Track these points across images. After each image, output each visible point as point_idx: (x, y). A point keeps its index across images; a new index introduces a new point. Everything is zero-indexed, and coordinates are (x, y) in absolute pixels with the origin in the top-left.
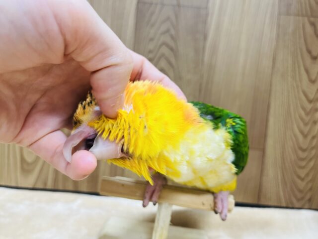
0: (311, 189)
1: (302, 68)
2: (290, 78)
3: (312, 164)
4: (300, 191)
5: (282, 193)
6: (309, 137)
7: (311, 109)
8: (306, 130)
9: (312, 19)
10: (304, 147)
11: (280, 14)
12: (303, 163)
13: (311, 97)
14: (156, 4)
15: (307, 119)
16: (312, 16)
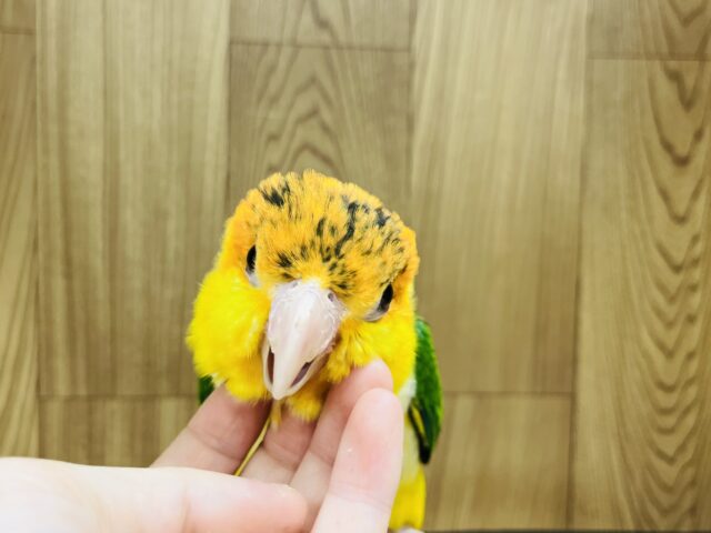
0: (693, 483)
1: (653, 190)
2: (624, 215)
3: (690, 420)
4: (668, 489)
5: (622, 497)
6: (680, 357)
7: (679, 289)
8: (670, 338)
9: (673, 64)
10: (669, 381)
11: (591, 56)
12: (670, 421)
13: (679, 256)
14: (279, 46)
15: (671, 311)
16: (673, 55)
